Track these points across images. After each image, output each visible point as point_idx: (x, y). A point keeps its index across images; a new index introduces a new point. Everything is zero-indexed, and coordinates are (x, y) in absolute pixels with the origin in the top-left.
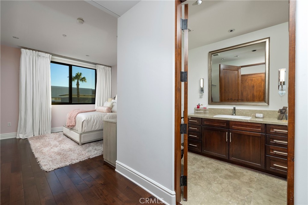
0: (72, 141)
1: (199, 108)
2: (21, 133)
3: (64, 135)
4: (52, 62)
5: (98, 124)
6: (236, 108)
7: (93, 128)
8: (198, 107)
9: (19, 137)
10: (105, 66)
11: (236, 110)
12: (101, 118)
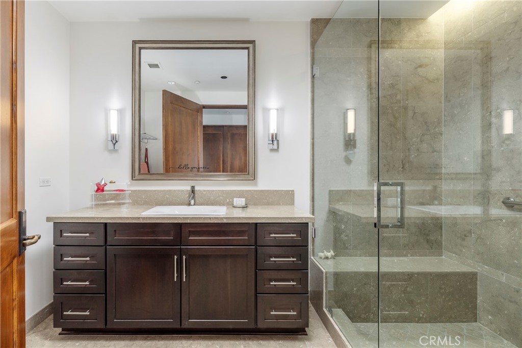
1: (103, 190)
6: (196, 188)
8: (100, 189)
11: (196, 192)
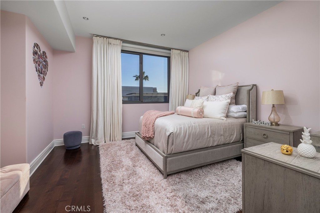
0: (148, 161)
2: (93, 138)
3: (137, 145)
4: (123, 51)
5: (191, 140)
7: (184, 147)
9: (92, 143)
10: (181, 50)
12: (195, 128)
